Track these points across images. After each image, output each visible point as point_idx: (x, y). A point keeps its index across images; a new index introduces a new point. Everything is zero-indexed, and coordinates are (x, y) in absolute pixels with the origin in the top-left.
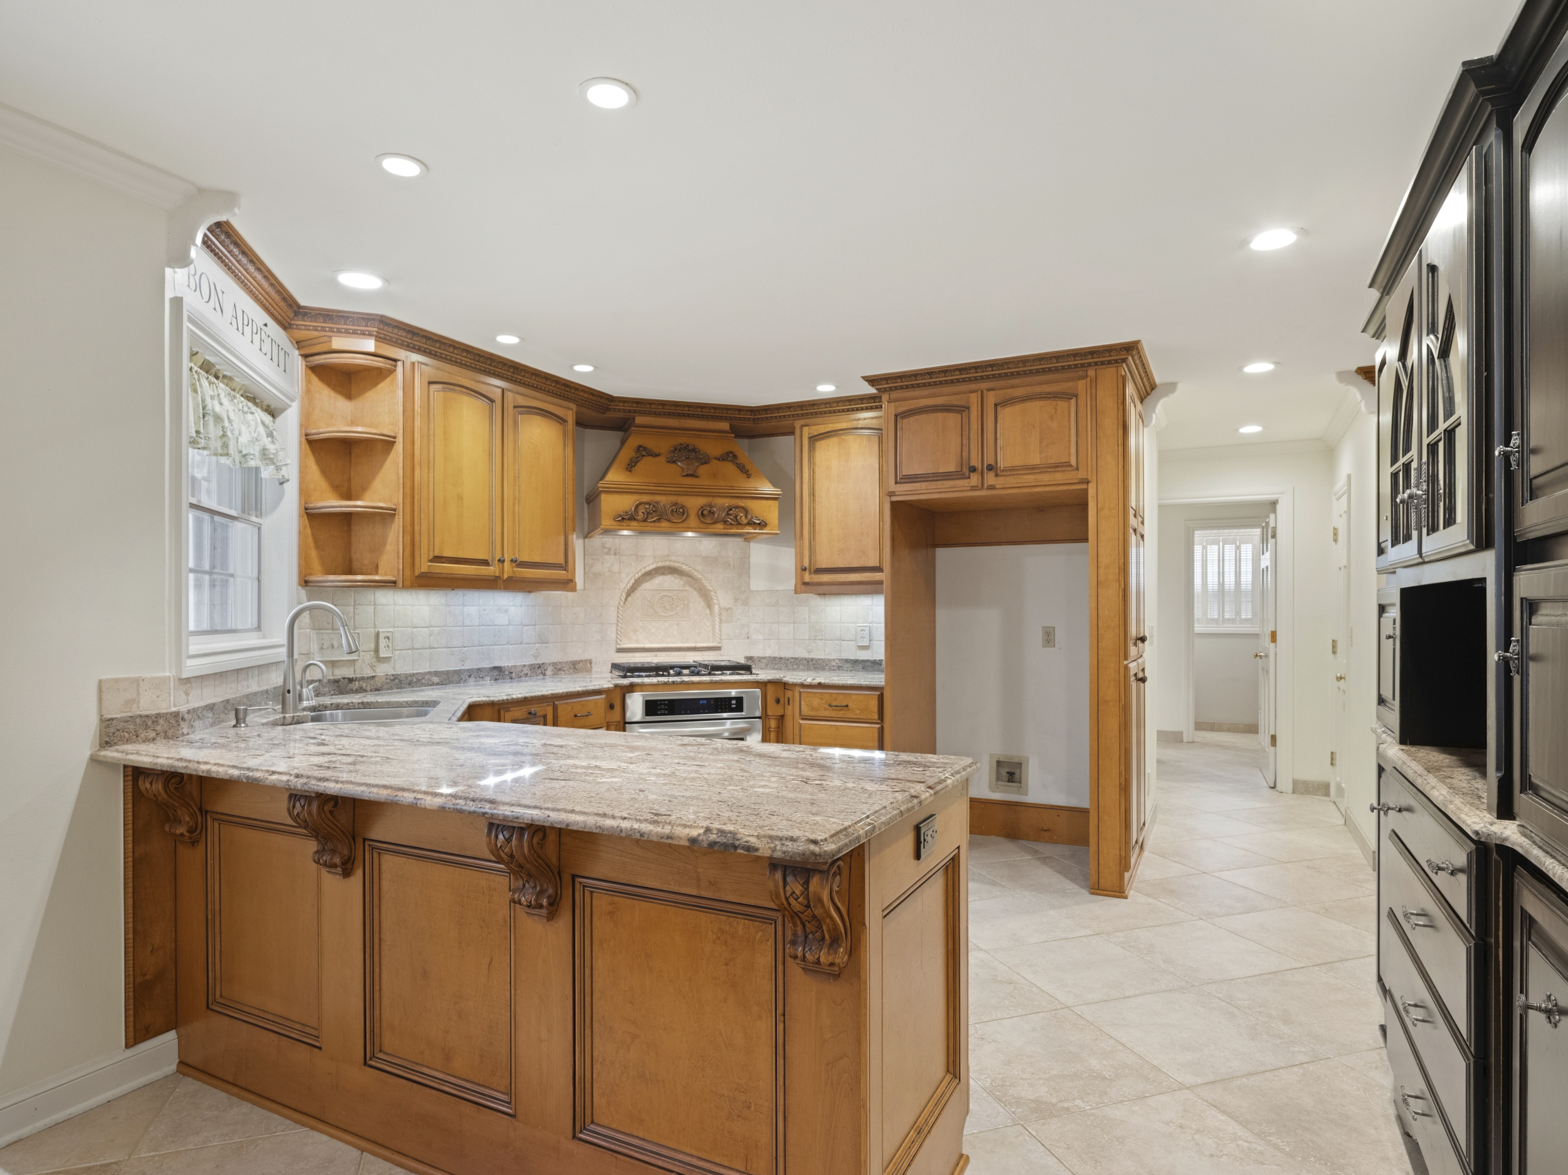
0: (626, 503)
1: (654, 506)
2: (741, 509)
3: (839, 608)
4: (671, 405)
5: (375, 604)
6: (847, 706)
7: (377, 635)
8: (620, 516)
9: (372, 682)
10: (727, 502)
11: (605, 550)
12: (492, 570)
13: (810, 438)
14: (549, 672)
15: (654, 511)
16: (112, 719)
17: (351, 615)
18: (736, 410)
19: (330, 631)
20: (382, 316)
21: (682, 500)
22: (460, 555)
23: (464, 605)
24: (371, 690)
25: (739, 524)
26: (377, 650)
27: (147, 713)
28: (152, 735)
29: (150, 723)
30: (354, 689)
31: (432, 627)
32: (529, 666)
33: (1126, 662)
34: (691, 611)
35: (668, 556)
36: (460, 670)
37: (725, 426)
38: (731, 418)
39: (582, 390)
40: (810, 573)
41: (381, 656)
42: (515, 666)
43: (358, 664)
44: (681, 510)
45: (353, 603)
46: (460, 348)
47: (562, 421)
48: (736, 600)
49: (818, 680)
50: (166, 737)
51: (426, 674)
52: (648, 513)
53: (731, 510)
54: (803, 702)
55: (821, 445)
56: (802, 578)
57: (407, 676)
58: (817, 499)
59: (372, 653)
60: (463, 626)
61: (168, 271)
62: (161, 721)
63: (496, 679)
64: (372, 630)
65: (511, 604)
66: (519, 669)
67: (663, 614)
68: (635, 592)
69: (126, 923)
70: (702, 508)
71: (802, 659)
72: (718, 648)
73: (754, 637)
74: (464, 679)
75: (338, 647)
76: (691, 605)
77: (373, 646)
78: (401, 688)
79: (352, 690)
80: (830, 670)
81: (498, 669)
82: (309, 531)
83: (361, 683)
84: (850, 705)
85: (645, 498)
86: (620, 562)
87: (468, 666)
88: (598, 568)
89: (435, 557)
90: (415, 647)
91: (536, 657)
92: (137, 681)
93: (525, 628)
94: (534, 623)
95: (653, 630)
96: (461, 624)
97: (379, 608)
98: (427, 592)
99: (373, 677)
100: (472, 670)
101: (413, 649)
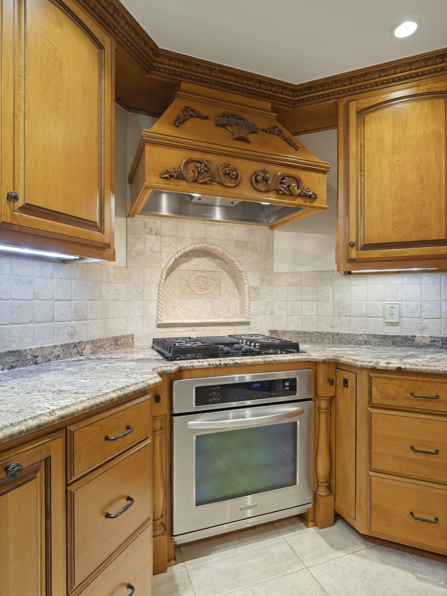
0: (174, 159)
1: (206, 166)
2: (293, 180)
3: (365, 287)
6: (437, 397)
8: (168, 172)
10: (280, 171)
11: (147, 230)
13: (358, 112)
14: (88, 350)
15: (205, 171)
18: (280, 86)
21: (234, 162)
25: (292, 195)
32: (62, 346)
34: (223, 290)
35: (205, 238)
37: (267, 105)
38: (273, 98)
40: (357, 250)
42: (41, 348)
44: (234, 173)
48: (262, 280)
49: (395, 364)
52: (199, 173)
53: (283, 178)
54: (374, 389)
55: (373, 117)
56: (348, 254)
58: (366, 174)
65: (38, 274)
66: (48, 351)
67: (199, 292)
68: (174, 272)
70: (256, 174)
71: (327, 334)
72: (247, 323)
73: (278, 313)
76: (223, 285)
81: (16, 353)
85: (196, 156)
86: (161, 242)
88: (139, 247)
91: (71, 335)
93: (57, 303)
94: (68, 298)
95: (190, 307)
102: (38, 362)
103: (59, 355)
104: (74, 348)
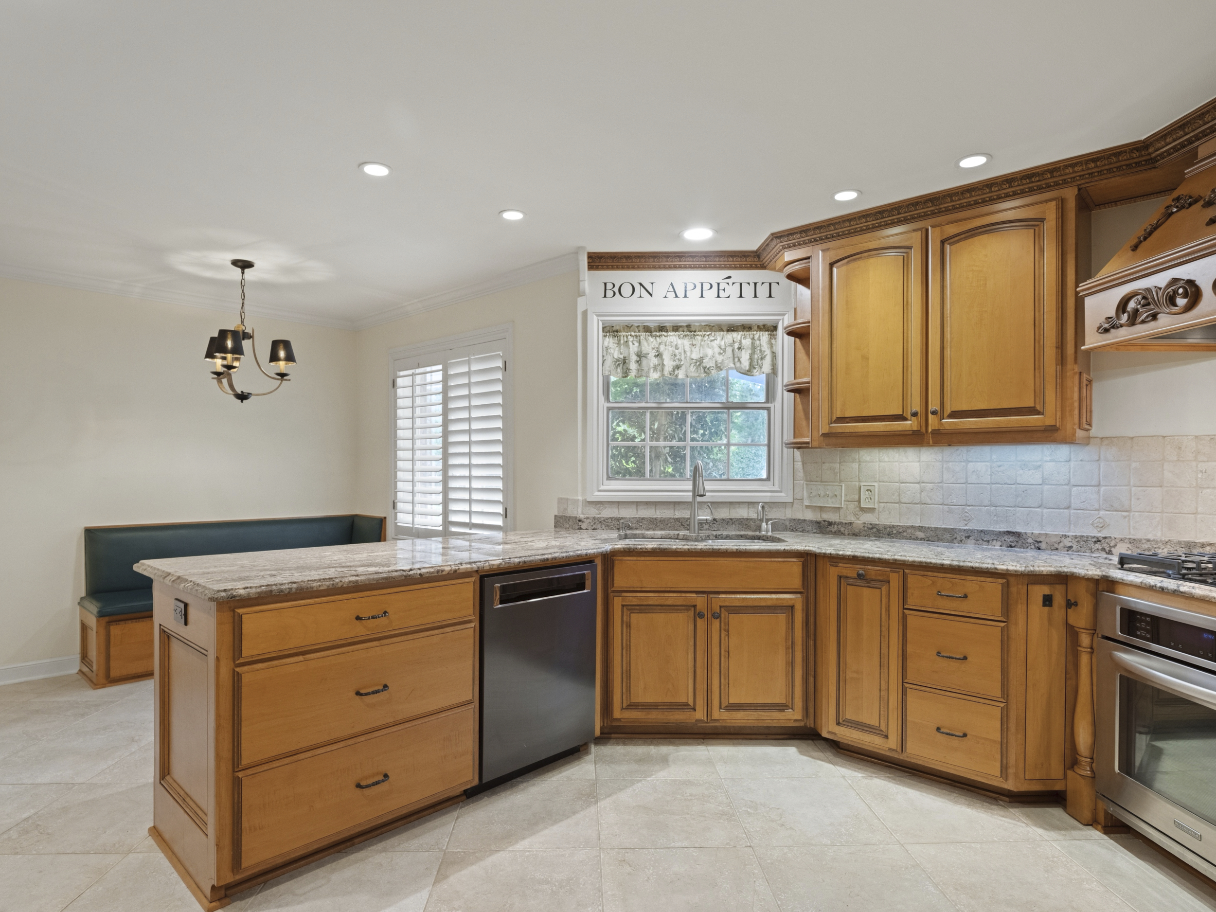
5: (860, 461)
7: (860, 488)
8: (1102, 325)
9: (850, 528)
17: (837, 470)
19: (820, 483)
22: (865, 414)
24: (848, 534)
26: (859, 501)
30: (833, 531)
31: (923, 483)
32: (1076, 537)
36: (953, 529)
41: (862, 506)
42: (1047, 534)
43: (842, 511)
45: (838, 461)
46: (855, 218)
51: (908, 527)
57: (885, 527)
59: (856, 503)
60: (967, 483)
61: (578, 299)
63: (1011, 546)
64: (857, 484)
74: (959, 538)
75: (824, 496)
77: (857, 497)
78: (879, 537)
79: (831, 531)
81: (1018, 535)
83: (839, 526)
85: (1133, 288)
87: (973, 526)
90: (903, 500)
93: (1075, 489)
94: (1094, 483)
96: (963, 481)
97: (863, 464)
98: (917, 449)
99: (851, 523)
100: (972, 531)
101: (900, 502)
102: (1041, 548)
103: (1071, 547)
104: (1095, 542)
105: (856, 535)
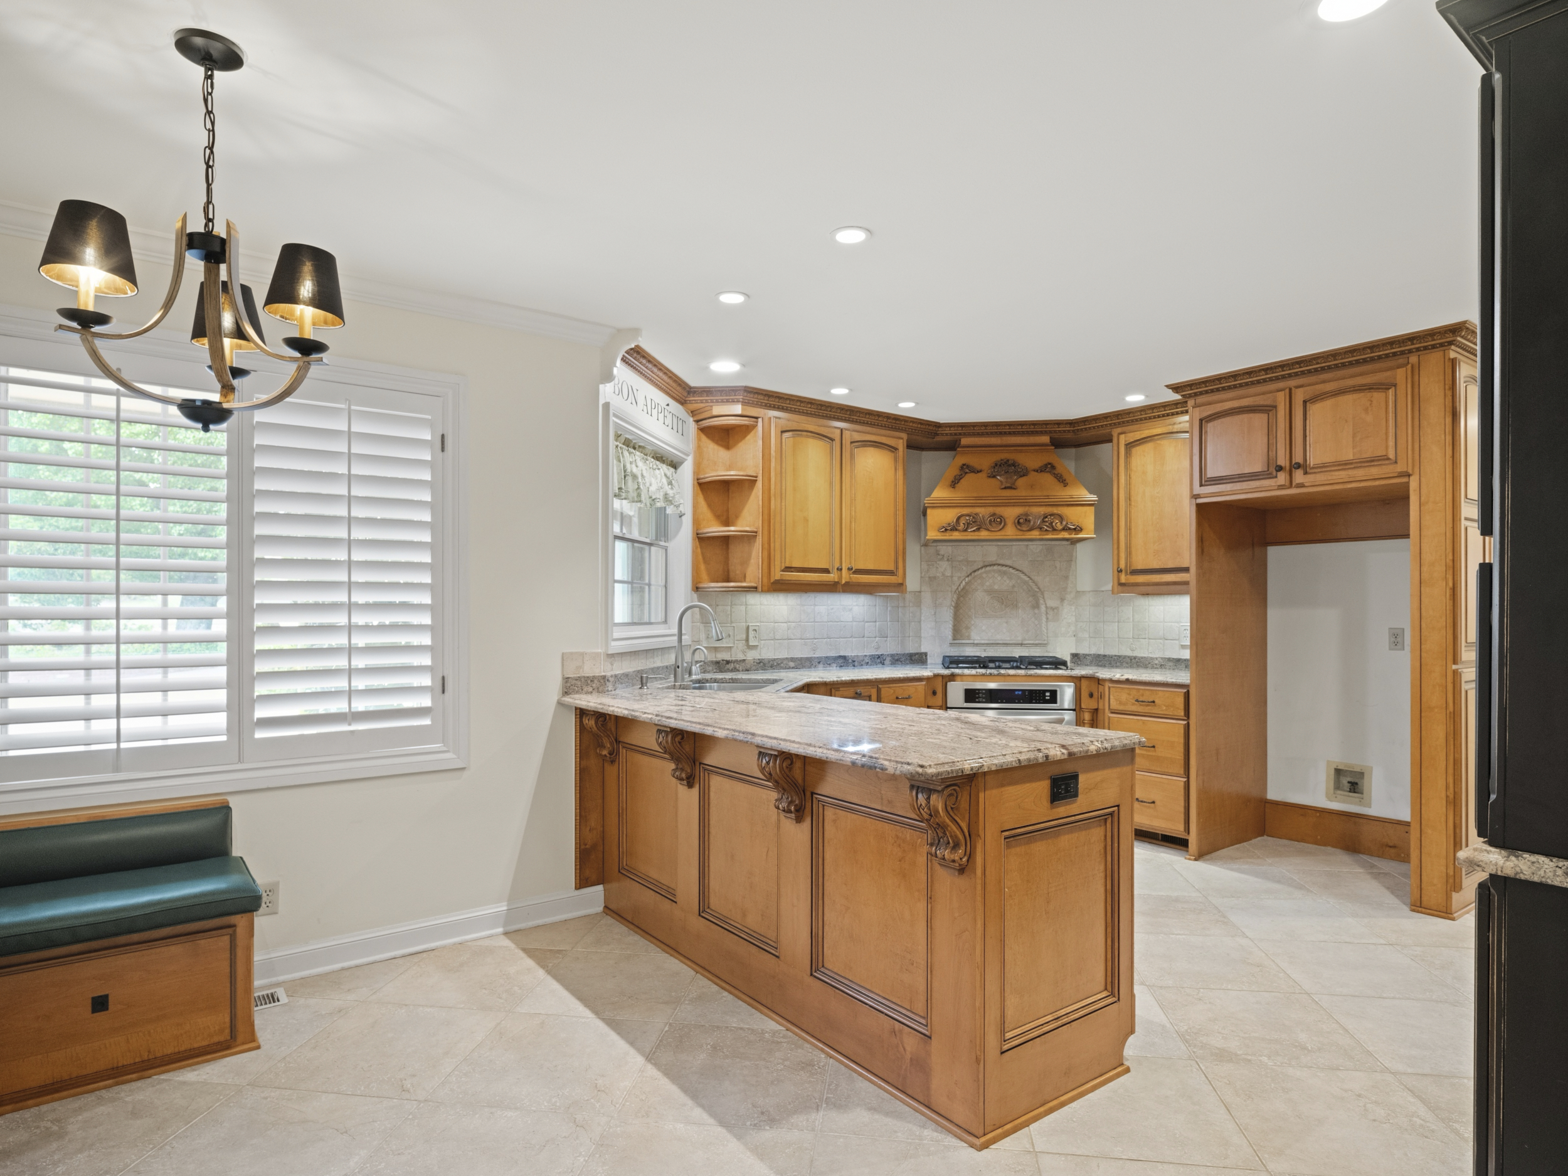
0: (949, 515)
1: (973, 517)
2: (1057, 517)
3: (1162, 608)
4: (993, 426)
5: (747, 605)
6: (1154, 702)
7: (748, 628)
8: (944, 527)
9: (744, 664)
10: (1042, 510)
11: (940, 557)
12: (832, 577)
13: (1126, 445)
14: (887, 662)
15: (974, 522)
16: (568, 678)
17: (729, 612)
18: (1055, 424)
20: (745, 387)
21: (999, 511)
22: (806, 565)
23: (815, 605)
24: (742, 670)
25: (1054, 530)
26: (747, 640)
27: (587, 675)
28: (590, 689)
29: (589, 682)
30: (730, 669)
31: (789, 622)
32: (870, 656)
33: (1454, 667)
34: (1020, 611)
36: (811, 657)
37: (1045, 439)
38: (1050, 432)
39: (911, 422)
40: (1126, 574)
41: (751, 644)
42: (858, 656)
43: (733, 650)
44: (999, 520)
45: (730, 606)
47: (893, 449)
48: (1062, 600)
49: (1126, 676)
50: (598, 692)
51: (784, 659)
52: (968, 524)
53: (1046, 517)
54: (1111, 697)
55: (1137, 451)
56: (1119, 579)
57: (769, 661)
58: (1133, 504)
59: (744, 642)
60: (814, 622)
61: (601, 387)
62: (596, 681)
63: (841, 666)
64: (744, 624)
65: (855, 604)
66: (861, 659)
67: (993, 613)
69: (576, 809)
70: (1019, 517)
71: (1125, 657)
72: (1044, 646)
73: (1080, 635)
74: (815, 664)
76: (1021, 605)
77: (744, 636)
78: (765, 670)
80: (1153, 668)
81: (844, 658)
82: (699, 550)
83: (735, 664)
84: (1156, 701)
85: (966, 511)
86: (952, 567)
87: (818, 654)
88: (932, 572)
89: (786, 567)
90: (776, 638)
91: (876, 649)
92: (582, 655)
93: (867, 624)
94: (874, 620)
95: (984, 628)
96: (812, 620)
97: (749, 607)
98: (786, 594)
99: (744, 660)
100: (821, 658)
101: (774, 639)
103: (869, 662)
104: (878, 658)
105: (748, 671)
